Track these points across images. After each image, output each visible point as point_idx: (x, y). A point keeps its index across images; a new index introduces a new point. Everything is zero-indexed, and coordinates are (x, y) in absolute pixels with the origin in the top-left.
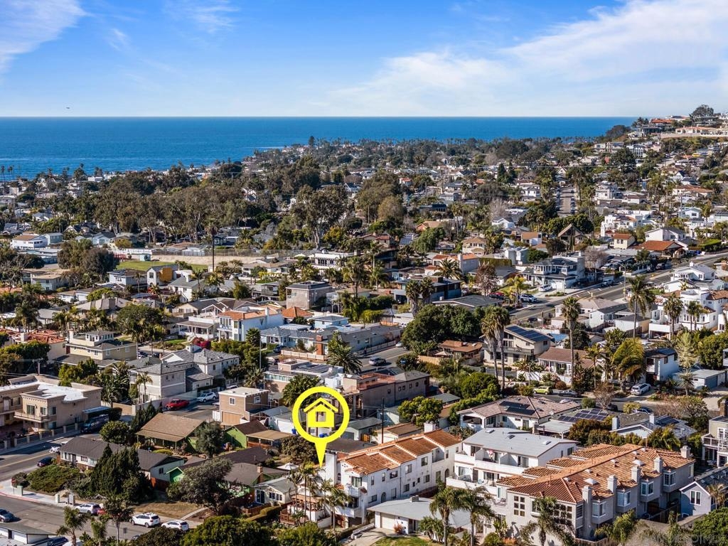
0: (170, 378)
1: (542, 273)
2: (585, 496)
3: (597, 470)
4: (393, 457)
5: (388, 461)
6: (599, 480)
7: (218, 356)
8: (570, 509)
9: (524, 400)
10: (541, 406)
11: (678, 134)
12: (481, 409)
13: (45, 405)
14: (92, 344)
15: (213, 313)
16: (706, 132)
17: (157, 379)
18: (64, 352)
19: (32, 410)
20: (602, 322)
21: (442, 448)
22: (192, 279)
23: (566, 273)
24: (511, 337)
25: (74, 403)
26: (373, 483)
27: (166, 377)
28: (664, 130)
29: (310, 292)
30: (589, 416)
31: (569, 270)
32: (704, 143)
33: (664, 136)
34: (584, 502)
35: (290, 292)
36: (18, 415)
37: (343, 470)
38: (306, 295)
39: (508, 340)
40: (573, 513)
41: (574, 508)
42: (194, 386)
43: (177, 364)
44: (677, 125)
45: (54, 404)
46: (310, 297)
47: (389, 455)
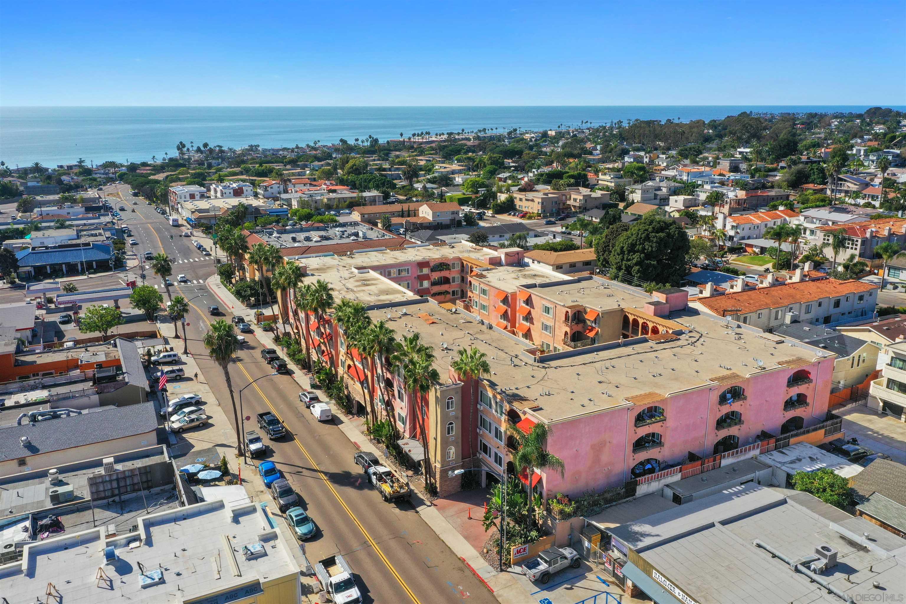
1: (875, 158)
2: (868, 235)
3: (879, 226)
4: (757, 219)
5: (753, 220)
6: (879, 230)
7: (673, 184)
8: (857, 241)
9: (845, 206)
13: (582, 198)
14: (610, 178)
15: (675, 171)
17: (639, 192)
18: (596, 182)
19: (575, 200)
21: (787, 218)
22: (666, 158)
23: (891, 159)
25: (596, 198)
26: (743, 229)
27: (645, 191)
29: (730, 163)
34: (867, 238)
35: (719, 163)
36: (568, 202)
37: (727, 221)
38: (728, 165)
39: (843, 182)
40: (859, 243)
41: (860, 241)
42: (658, 197)
43: (651, 186)
45: (586, 198)
46: (730, 166)
47: (755, 218)
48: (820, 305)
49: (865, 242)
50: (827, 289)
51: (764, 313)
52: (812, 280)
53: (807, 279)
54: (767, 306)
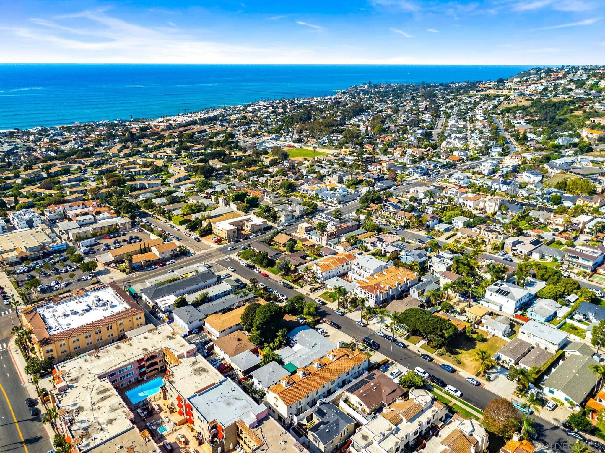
0: (287, 216)
2: (378, 293)
3: (386, 281)
5: (332, 266)
9: (383, 236)
10: (387, 240)
11: (487, 92)
15: (308, 185)
16: (498, 92)
17: (284, 217)
21: (349, 261)
23: (420, 172)
24: (389, 207)
25: (259, 225)
26: (326, 273)
28: (482, 90)
30: (400, 246)
31: (421, 170)
33: (482, 93)
36: (244, 228)
37: (318, 269)
38: (337, 178)
40: (374, 297)
42: (295, 218)
44: (488, 88)
45: (253, 226)
47: (332, 264)
48: (339, 377)
49: (377, 297)
50: (344, 366)
51: (310, 395)
52: (337, 359)
53: (335, 359)
54: (312, 390)
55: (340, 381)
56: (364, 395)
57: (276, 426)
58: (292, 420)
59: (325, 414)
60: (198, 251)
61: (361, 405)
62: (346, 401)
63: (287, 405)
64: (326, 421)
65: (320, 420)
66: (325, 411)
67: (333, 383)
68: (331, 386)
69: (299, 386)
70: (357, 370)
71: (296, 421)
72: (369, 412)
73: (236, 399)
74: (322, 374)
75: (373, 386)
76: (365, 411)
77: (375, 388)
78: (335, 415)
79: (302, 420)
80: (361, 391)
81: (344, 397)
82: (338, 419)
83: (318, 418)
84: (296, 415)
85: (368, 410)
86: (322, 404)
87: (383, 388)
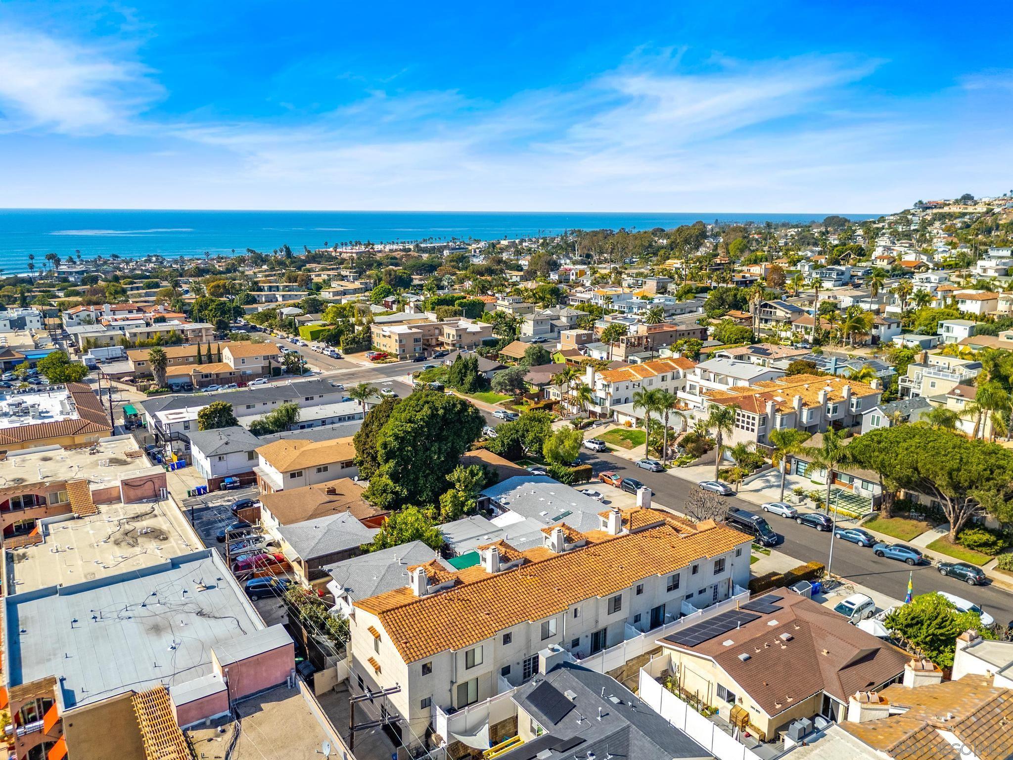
0: (540, 323)
1: (818, 276)
2: (768, 410)
3: (788, 391)
4: (638, 373)
5: (634, 375)
7: (575, 312)
8: (754, 419)
9: (766, 346)
10: (778, 351)
11: (946, 210)
12: (731, 350)
13: (454, 333)
14: (508, 304)
15: (592, 293)
16: (966, 209)
17: (531, 323)
19: (448, 335)
20: (851, 304)
21: (681, 370)
23: (835, 277)
24: (776, 308)
25: (474, 333)
26: (617, 389)
27: (537, 322)
28: (936, 207)
29: (657, 283)
30: (813, 359)
31: (838, 274)
32: (964, 215)
33: (935, 211)
37: (597, 378)
39: (773, 310)
40: (756, 422)
41: (757, 418)
42: (556, 330)
44: (946, 205)
45: (462, 333)
46: (657, 286)
47: (636, 371)
48: (639, 591)
49: (764, 420)
50: (658, 554)
51: (517, 631)
52: (636, 532)
53: (625, 531)
54: (524, 615)
55: (643, 605)
56: (742, 657)
57: (312, 727)
58: (430, 731)
59: (570, 707)
60: (328, 370)
61: (731, 698)
62: (666, 678)
63: (408, 660)
64: (567, 736)
65: (545, 732)
66: (570, 695)
67: (616, 604)
68: (607, 620)
69: (475, 598)
70: (708, 578)
71: (444, 735)
72: (765, 729)
73: (200, 613)
74: (574, 568)
75: (777, 630)
76: (746, 722)
77: (784, 636)
78: (613, 712)
79: (471, 731)
80: (728, 643)
81: (658, 663)
82: (626, 730)
83: (536, 724)
84: (450, 711)
85: (761, 721)
86: (558, 667)
87: (818, 643)
